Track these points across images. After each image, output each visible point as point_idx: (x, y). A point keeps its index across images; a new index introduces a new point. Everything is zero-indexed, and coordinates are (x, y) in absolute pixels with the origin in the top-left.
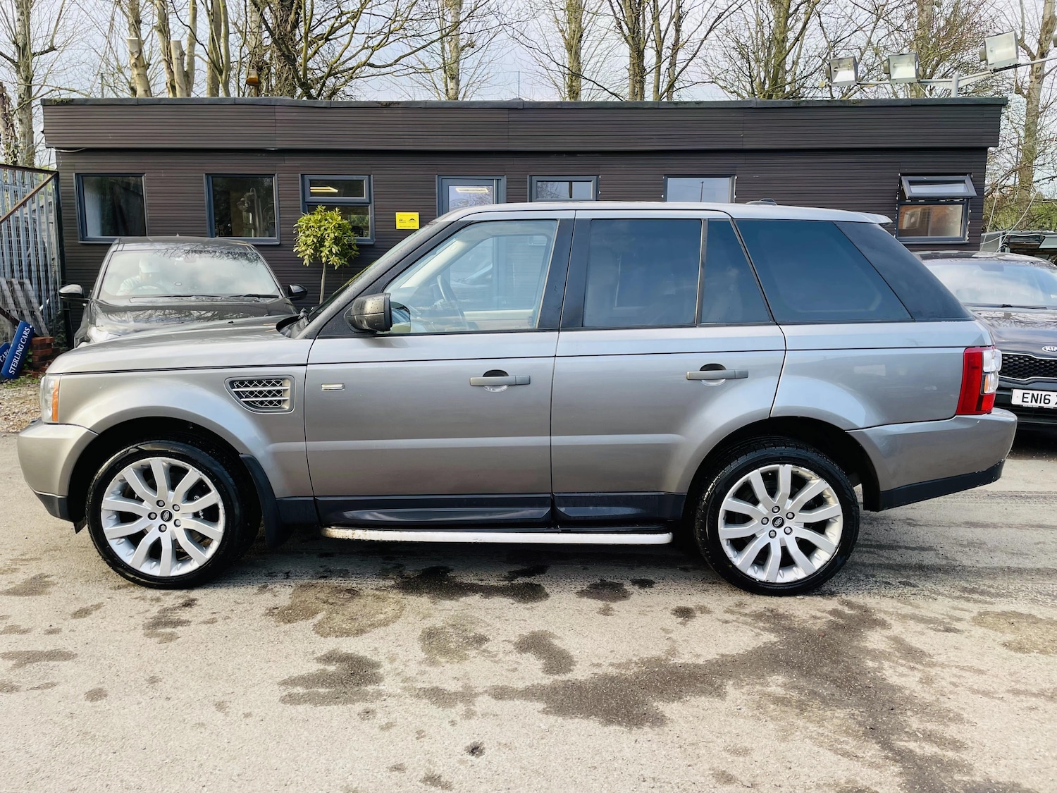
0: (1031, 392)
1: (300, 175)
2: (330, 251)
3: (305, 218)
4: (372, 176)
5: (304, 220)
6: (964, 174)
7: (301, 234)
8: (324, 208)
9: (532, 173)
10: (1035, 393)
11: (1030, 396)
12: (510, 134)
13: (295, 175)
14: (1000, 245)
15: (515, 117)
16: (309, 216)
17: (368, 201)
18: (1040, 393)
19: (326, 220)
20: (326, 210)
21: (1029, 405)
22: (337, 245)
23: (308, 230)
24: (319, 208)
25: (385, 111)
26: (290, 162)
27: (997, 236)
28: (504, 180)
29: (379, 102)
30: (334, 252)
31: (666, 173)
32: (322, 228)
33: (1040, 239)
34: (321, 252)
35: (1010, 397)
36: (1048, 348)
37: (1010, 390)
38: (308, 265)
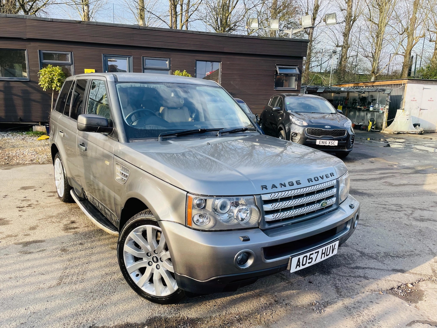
0: (322, 140)
1: (38, 50)
2: (57, 85)
3: (43, 70)
4: (73, 53)
5: (43, 71)
6: (296, 66)
7: (41, 76)
8: (51, 66)
9: (143, 56)
10: (323, 141)
11: (321, 142)
12: (134, 39)
13: (36, 50)
14: (305, 91)
15: (135, 32)
16: (45, 69)
17: (71, 63)
18: (324, 141)
19: (53, 71)
20: (52, 66)
21: (321, 144)
22: (59, 82)
23: (45, 75)
24: (49, 65)
25: (78, 25)
26: (33, 44)
27: (304, 87)
28: (132, 58)
29: (76, 21)
30: (59, 85)
31: (197, 59)
32: (52, 75)
33: (317, 89)
34: (52, 85)
35: (316, 142)
36: (326, 126)
37: (316, 140)
38: (45, 91)
